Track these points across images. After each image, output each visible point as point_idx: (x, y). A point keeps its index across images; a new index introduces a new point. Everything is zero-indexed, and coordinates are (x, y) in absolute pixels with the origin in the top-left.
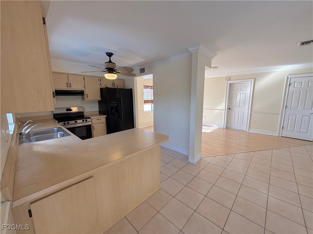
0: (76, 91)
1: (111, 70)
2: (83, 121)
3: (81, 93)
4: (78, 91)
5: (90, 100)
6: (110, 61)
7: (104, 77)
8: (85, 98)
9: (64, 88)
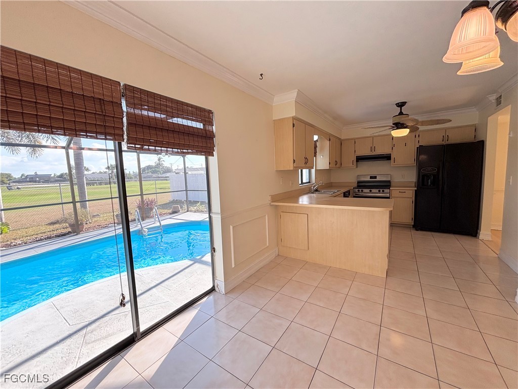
0: (381, 155)
1: (398, 126)
2: (379, 191)
3: (388, 157)
4: (383, 155)
5: (401, 165)
6: (401, 113)
7: (391, 135)
8: (392, 163)
9: (366, 152)
